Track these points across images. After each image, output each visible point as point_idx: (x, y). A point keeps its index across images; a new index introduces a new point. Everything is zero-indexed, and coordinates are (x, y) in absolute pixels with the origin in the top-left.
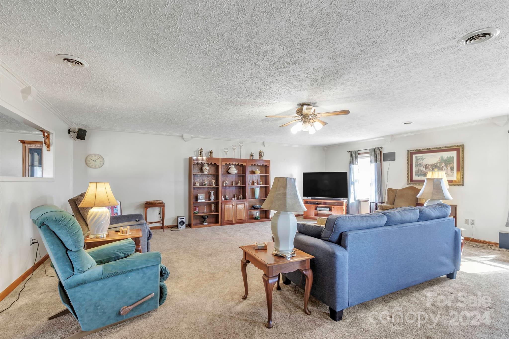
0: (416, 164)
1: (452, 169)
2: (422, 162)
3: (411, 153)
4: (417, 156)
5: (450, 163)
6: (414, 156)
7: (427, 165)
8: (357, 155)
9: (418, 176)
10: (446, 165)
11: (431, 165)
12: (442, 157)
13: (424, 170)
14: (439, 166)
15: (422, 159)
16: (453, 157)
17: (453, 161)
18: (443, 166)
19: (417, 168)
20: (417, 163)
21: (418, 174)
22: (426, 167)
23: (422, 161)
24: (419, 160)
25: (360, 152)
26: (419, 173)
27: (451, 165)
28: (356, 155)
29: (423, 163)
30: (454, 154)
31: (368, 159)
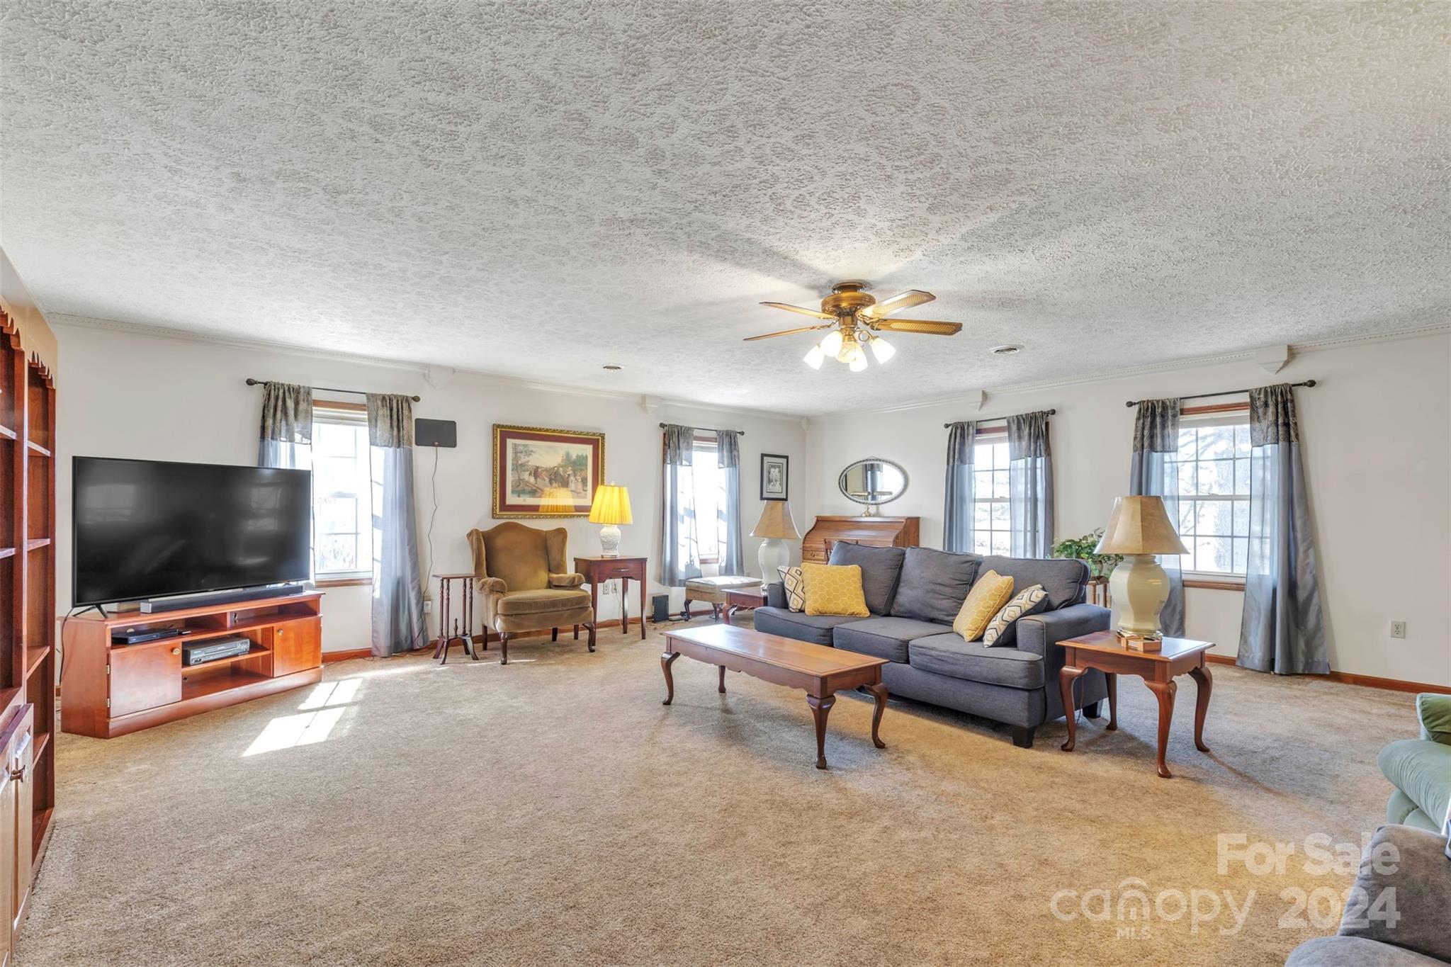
0: (513, 464)
1: (584, 481)
2: (528, 461)
3: (504, 433)
4: (515, 445)
5: (581, 470)
6: (510, 442)
7: (538, 468)
8: (302, 406)
9: (519, 496)
10: (574, 472)
11: (546, 470)
12: (568, 455)
13: (532, 479)
14: (561, 473)
15: (529, 453)
16: (587, 457)
17: (586, 465)
18: (569, 475)
19: (517, 475)
20: (517, 462)
21: (518, 492)
22: (536, 473)
23: (527, 459)
24: (522, 455)
25: (316, 395)
26: (520, 488)
27: (583, 474)
28: (297, 403)
29: (530, 463)
30: (587, 450)
31: (364, 431)
